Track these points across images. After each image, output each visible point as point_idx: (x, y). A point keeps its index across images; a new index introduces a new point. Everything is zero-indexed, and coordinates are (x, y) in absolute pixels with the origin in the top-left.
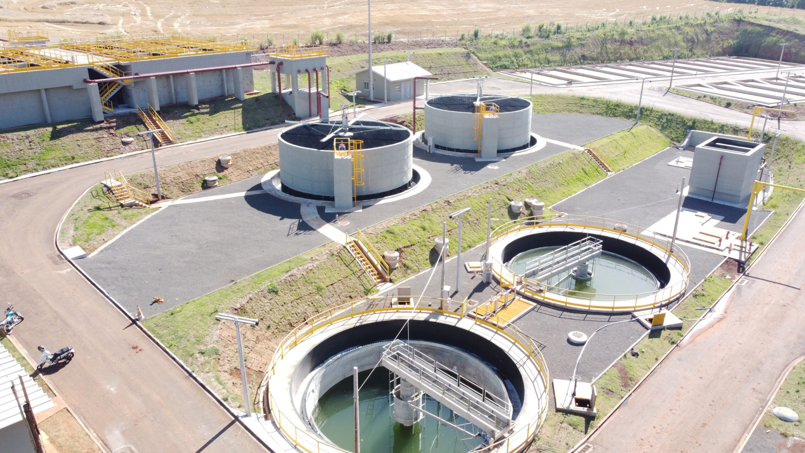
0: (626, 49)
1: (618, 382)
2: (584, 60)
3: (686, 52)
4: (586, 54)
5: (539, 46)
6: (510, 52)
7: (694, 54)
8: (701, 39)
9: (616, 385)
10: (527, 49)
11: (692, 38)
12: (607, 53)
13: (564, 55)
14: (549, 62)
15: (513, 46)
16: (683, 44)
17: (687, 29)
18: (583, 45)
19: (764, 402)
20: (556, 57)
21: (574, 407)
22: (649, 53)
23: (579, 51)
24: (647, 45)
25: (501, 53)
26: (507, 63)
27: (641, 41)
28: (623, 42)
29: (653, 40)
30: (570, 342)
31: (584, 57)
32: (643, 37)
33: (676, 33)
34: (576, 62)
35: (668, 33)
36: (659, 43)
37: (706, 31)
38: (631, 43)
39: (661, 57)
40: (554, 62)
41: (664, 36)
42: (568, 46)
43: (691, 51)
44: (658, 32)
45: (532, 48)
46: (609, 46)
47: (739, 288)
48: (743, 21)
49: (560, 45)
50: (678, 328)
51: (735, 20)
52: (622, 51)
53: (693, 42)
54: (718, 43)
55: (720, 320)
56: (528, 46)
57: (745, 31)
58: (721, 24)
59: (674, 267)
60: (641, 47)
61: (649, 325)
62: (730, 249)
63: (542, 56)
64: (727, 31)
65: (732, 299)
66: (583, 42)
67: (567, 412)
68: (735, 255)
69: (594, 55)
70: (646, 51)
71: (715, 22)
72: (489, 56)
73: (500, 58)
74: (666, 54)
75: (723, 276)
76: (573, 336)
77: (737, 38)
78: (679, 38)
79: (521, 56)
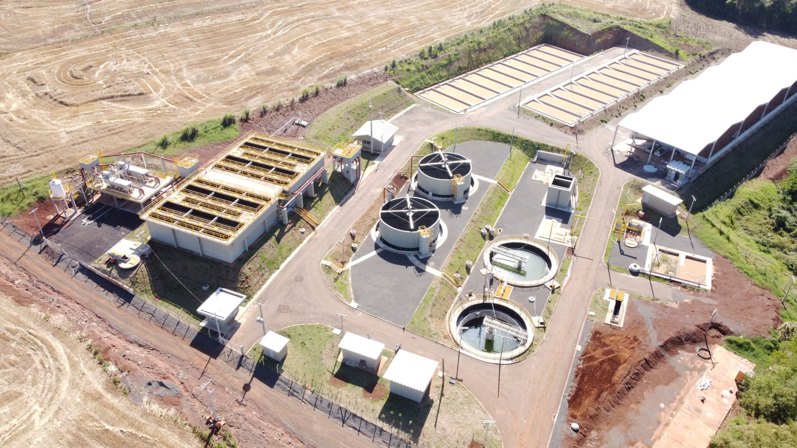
0: (483, 56)
1: (548, 313)
2: (461, 71)
3: (516, 48)
4: (461, 65)
5: (434, 67)
6: (418, 76)
7: (521, 48)
8: (524, 35)
9: (548, 315)
10: (427, 71)
11: (519, 36)
12: (472, 61)
13: (448, 71)
14: (441, 77)
15: (419, 71)
16: (514, 42)
17: (515, 30)
18: (458, 59)
19: (586, 311)
20: (444, 73)
21: (540, 326)
22: (496, 55)
23: (456, 64)
24: (494, 49)
25: (413, 79)
26: (419, 85)
27: (490, 47)
28: (480, 50)
29: (497, 44)
30: (530, 301)
31: (460, 68)
32: (492, 43)
33: (509, 34)
34: (456, 73)
35: (505, 35)
36: (500, 45)
37: (526, 28)
38: (485, 50)
39: (503, 56)
40: (445, 77)
41: (502, 39)
42: (450, 63)
43: (519, 46)
44: (499, 37)
45: (430, 69)
46: (473, 56)
47: (573, 262)
48: (547, 16)
49: (445, 62)
50: (559, 287)
51: (542, 15)
52: (481, 58)
53: (519, 38)
54: (533, 36)
55: (570, 280)
56: (427, 68)
57: (549, 24)
58: (534, 20)
59: (552, 257)
60: (491, 51)
61: (551, 289)
62: (568, 242)
63: (437, 74)
64: (538, 25)
65: (572, 268)
66: (458, 57)
67: (539, 327)
68: (570, 245)
69: (466, 65)
70: (494, 54)
71: (530, 19)
72: (408, 82)
73: (414, 82)
74: (505, 53)
75: (568, 257)
76: (530, 299)
77: (544, 30)
78: (511, 38)
79: (425, 77)
